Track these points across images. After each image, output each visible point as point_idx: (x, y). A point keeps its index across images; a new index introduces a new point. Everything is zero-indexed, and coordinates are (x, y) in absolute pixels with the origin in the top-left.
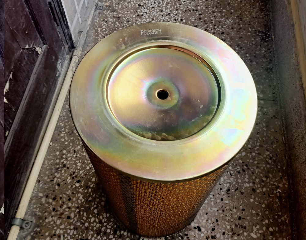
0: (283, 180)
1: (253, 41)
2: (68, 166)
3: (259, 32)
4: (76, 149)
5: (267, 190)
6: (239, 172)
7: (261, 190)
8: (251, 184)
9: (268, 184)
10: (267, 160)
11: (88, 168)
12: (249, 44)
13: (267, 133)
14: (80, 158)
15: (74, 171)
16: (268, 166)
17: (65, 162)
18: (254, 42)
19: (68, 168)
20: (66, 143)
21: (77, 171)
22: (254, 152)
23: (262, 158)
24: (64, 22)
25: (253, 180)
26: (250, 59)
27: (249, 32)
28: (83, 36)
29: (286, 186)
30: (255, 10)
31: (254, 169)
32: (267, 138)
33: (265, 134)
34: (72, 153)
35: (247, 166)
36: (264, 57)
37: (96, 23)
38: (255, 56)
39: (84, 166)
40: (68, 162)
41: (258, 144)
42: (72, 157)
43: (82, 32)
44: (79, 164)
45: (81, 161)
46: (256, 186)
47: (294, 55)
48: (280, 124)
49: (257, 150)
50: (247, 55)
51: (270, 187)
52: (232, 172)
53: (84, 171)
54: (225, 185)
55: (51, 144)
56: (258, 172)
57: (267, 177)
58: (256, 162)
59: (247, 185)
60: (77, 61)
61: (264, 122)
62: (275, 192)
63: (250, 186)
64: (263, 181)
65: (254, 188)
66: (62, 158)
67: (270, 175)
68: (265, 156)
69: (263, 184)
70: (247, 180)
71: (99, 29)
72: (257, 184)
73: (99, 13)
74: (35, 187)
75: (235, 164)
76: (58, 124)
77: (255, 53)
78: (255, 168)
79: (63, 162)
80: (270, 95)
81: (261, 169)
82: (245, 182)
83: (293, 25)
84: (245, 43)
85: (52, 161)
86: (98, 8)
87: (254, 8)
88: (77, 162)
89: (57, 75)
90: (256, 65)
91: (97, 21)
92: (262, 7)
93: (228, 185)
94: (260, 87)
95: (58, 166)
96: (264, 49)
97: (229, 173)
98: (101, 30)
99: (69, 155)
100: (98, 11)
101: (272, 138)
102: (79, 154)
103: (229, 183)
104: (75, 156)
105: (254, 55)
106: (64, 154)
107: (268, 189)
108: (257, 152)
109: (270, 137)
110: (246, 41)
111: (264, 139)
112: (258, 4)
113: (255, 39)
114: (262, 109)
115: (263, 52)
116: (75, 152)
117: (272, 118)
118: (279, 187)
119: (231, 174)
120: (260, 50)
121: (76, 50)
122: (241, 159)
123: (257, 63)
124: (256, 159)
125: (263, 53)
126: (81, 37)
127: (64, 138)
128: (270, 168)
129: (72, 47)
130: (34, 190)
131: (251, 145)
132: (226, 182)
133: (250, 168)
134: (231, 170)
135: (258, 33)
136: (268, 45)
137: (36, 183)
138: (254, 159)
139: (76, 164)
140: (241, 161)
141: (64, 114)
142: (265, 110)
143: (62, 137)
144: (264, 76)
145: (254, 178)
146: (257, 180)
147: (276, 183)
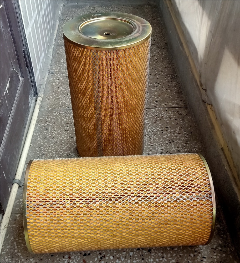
0: (198, 144)
1: (166, 79)
2: (46, 154)
3: (169, 74)
4: (50, 145)
5: (188, 150)
6: (167, 144)
7: (184, 150)
8: (176, 149)
9: (188, 147)
10: (185, 136)
11: (61, 153)
12: (164, 81)
13: (183, 123)
15: (51, 156)
16: (187, 139)
17: (44, 153)
18: (167, 80)
19: (47, 155)
20: (42, 143)
21: (53, 156)
22: (176, 133)
23: (182, 135)
24: (31, 71)
25: (177, 146)
26: (165, 89)
27: (162, 75)
28: (43, 87)
29: (200, 146)
30: (165, 64)
31: (177, 141)
32: (183, 125)
33: (182, 124)
34: (48, 148)
35: (172, 140)
36: (175, 86)
37: (50, 81)
38: (169, 87)
39: (58, 153)
40: (46, 152)
41: (178, 129)
42: (48, 150)
43: (41, 84)
44: (55, 152)
45: (55, 151)
46: (180, 149)
47: (190, 72)
48: (191, 118)
49: (178, 132)
50: (163, 87)
51: (189, 148)
52: (163, 144)
53: (59, 155)
54: (159, 151)
55: (31, 145)
56: (180, 142)
57: (186, 144)
58: (178, 138)
59: (174, 149)
60: (41, 100)
61: (181, 118)
62: (193, 150)
63: (176, 150)
64: (184, 146)
65: (179, 150)
66: (41, 151)
67: (189, 143)
68: (183, 134)
69: (184, 147)
70: (173, 147)
71: (54, 84)
72: (180, 148)
73: (52, 76)
74: (25, 166)
75: (164, 140)
76: (34, 135)
77: (169, 85)
78: (178, 140)
79: (42, 153)
80: (182, 105)
81: (182, 141)
82: (173, 148)
83: (187, 59)
84: (161, 81)
85: (34, 153)
86: (50, 72)
87: (164, 63)
88: (53, 151)
90: (171, 91)
91: (51, 80)
92: (169, 62)
93: (161, 151)
94: (175, 102)
95: (39, 155)
96: (174, 83)
97: (160, 145)
98: (55, 84)
99: (45, 149)
101: (187, 125)
102: (53, 147)
103: (162, 150)
104: (50, 149)
105: (168, 86)
106: (42, 149)
107: (188, 149)
108: (178, 133)
109: (186, 125)
110: (161, 80)
111: (182, 126)
112: (166, 61)
113: (167, 78)
114: (178, 112)
115: (174, 84)
116: (50, 147)
117: (185, 115)
118: (195, 147)
119: (162, 145)
120: (172, 83)
121: (39, 94)
122: (168, 137)
123: (171, 90)
124: (178, 136)
125: (174, 85)
126: (41, 87)
127: (40, 141)
128: (188, 139)
129: (36, 93)
130: (24, 168)
131: (174, 130)
132: (159, 149)
133: (174, 141)
134: (162, 143)
135: (168, 75)
136: (176, 81)
137: (25, 165)
138: (176, 136)
139: (52, 153)
140: (167, 138)
141: (37, 129)
142: (180, 112)
143: (38, 141)
144: (177, 96)
145: (178, 145)
146: (180, 146)
147: (193, 146)
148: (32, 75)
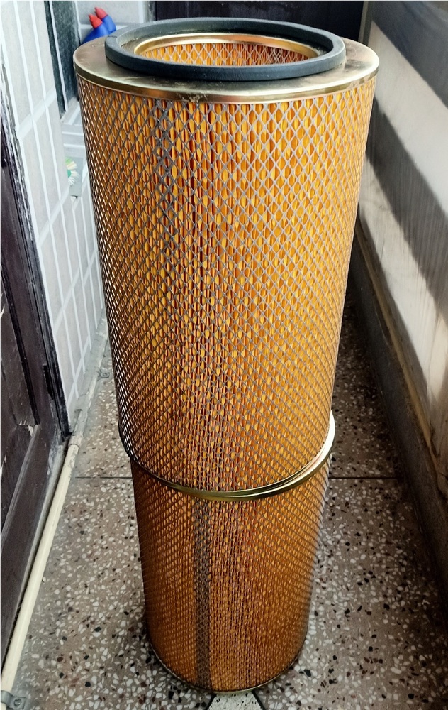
0: (430, 586)
1: (352, 400)
2: (78, 609)
3: (361, 387)
4: (88, 582)
5: (407, 604)
6: (360, 584)
7: (398, 605)
8: (381, 599)
9: (408, 595)
10: (401, 561)
11: (111, 608)
12: (348, 404)
13: (394, 524)
14: (96, 596)
15: (89, 614)
16: (403, 570)
17: (71, 604)
18: (355, 402)
19: (78, 612)
20: (70, 575)
21: (93, 614)
22: (379, 551)
23: (393, 559)
24: (59, 395)
25: (383, 592)
26: (352, 425)
27: (344, 388)
28: (83, 417)
29: (436, 594)
30: (350, 359)
31: (382, 576)
32: (395, 530)
33: (392, 525)
34: (82, 589)
35: (370, 573)
36: (374, 420)
37: (100, 397)
38: (359, 421)
39: (104, 606)
40: (77, 603)
41: (384, 540)
42: (82, 594)
43: (81, 410)
44: (96, 604)
45: (98, 599)
46: (389, 600)
48: (411, 508)
49: (384, 549)
50: (348, 420)
51: (411, 598)
52: (349, 585)
53: (106, 613)
54: (341, 605)
55: (44, 580)
56: (389, 579)
57: (404, 585)
58: (384, 567)
59: (375, 600)
60: (76, 453)
61: (388, 509)
62: (419, 605)
63: (380, 602)
64: (399, 592)
65: (387, 603)
66: (66, 598)
67: (409, 582)
68: (396, 556)
69: (400, 596)
70: (374, 594)
71: (108, 405)
72: (391, 597)
73: (105, 383)
74: (25, 645)
75: (352, 573)
76: (54, 549)
77: (359, 416)
78: (383, 574)
79: (68, 605)
80: (390, 471)
81: (393, 576)
82: (372, 597)
84: (341, 404)
85: (49, 605)
86: (102, 375)
87: (347, 357)
88: (92, 600)
89: (48, 473)
90: (364, 433)
91: (103, 394)
92: (360, 355)
93: (346, 604)
94: (374, 462)
95: (59, 612)
96: (371, 409)
97: (344, 587)
98: (110, 406)
99: (76, 593)
100: (103, 381)
101: (403, 529)
102: (93, 588)
103: (347, 601)
104: (87, 592)
105: (358, 418)
106: (67, 592)
107: (408, 602)
108: (383, 552)
109: (400, 528)
110: (343, 402)
111: (391, 532)
112: (352, 351)
113: (355, 397)
114: (382, 491)
115: (371, 413)
116: (86, 587)
117: (398, 501)
118: (424, 597)
119: (347, 588)
120: (366, 411)
121: (73, 438)
122: (360, 564)
123: (364, 429)
124: (384, 561)
125: (371, 415)
126: (79, 419)
127: (66, 569)
128: (407, 572)
129: (67, 434)
130: (23, 650)
131: (374, 544)
132: (341, 601)
133: (376, 576)
134: (347, 582)
135: (358, 389)
136: (376, 404)
137: (26, 640)
138: (380, 562)
139: (91, 604)
140: (360, 568)
141: (62, 532)
142: (387, 491)
143: (61, 567)
144: (378, 446)
145: (384, 588)
146: (390, 592)
147: (418, 593)
148: (61, 404)
